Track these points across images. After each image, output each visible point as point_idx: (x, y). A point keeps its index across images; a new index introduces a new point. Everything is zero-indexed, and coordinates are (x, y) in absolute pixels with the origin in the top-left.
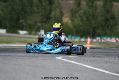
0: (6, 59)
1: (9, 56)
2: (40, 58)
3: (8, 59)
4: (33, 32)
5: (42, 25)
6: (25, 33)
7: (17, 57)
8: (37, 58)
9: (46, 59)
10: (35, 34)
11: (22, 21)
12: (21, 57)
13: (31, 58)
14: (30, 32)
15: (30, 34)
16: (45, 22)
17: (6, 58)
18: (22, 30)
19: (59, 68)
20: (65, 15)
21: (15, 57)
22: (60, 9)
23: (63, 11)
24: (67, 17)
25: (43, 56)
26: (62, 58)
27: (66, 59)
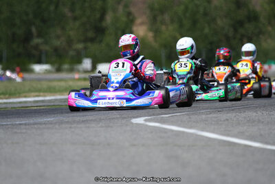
0: (16, 133)
1: (20, 124)
2: (93, 125)
3: (21, 133)
4: (66, 66)
5: (85, 48)
6: (46, 70)
7: (41, 126)
8: (88, 125)
9: (109, 126)
10: (71, 70)
11: (36, 41)
12: (51, 126)
13: (73, 126)
14: (56, 66)
15: (59, 70)
16: (92, 40)
17: (15, 130)
18: (39, 62)
19: (143, 145)
20: (139, 21)
21: (36, 126)
22: (126, 6)
23: (133, 10)
24: (142, 24)
25: (100, 120)
26: (146, 120)
27: (156, 122)
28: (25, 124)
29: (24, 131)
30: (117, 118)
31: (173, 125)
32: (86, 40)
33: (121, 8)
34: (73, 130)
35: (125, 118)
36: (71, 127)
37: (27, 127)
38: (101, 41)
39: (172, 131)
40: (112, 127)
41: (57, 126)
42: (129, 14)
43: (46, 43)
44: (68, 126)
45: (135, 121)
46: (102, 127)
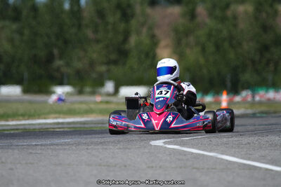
0: (31, 153)
1: (36, 145)
2: (111, 147)
3: (36, 153)
4: (88, 89)
5: (108, 71)
7: (57, 148)
8: (105, 147)
9: (127, 148)
10: (93, 93)
11: (58, 63)
12: (67, 147)
13: (90, 147)
14: (78, 88)
15: (80, 92)
16: (115, 62)
17: (30, 151)
18: (61, 84)
19: (160, 167)
20: (163, 43)
21: (52, 147)
22: (151, 28)
25: (119, 142)
26: (165, 143)
27: (175, 145)
29: (39, 152)
30: (135, 140)
31: (193, 148)
32: (110, 62)
34: (89, 151)
35: (144, 140)
38: (124, 64)
39: (192, 153)
40: (129, 149)
41: (74, 148)
42: (153, 37)
43: (68, 65)
44: (85, 147)
45: (154, 143)
46: (119, 148)
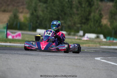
0: (46, 59)
1: (49, 55)
2: (79, 59)
7: (57, 57)
8: (76, 58)
9: (85, 60)
12: (61, 57)
13: (70, 58)
15: (69, 34)
17: (46, 58)
18: (62, 30)
19: (98, 69)
20: (104, 17)
21: (55, 57)
22: (100, 11)
23: (102, 12)
24: (106, 19)
25: (82, 57)
26: (101, 59)
27: (105, 60)
28: (51, 55)
29: (50, 58)
30: (89, 57)
31: (112, 62)
33: (97, 11)
34: (70, 60)
35: (93, 57)
36: (69, 59)
37: (51, 57)
39: (111, 64)
43: (65, 23)
44: (68, 58)
45: (96, 59)
46: (82, 60)
